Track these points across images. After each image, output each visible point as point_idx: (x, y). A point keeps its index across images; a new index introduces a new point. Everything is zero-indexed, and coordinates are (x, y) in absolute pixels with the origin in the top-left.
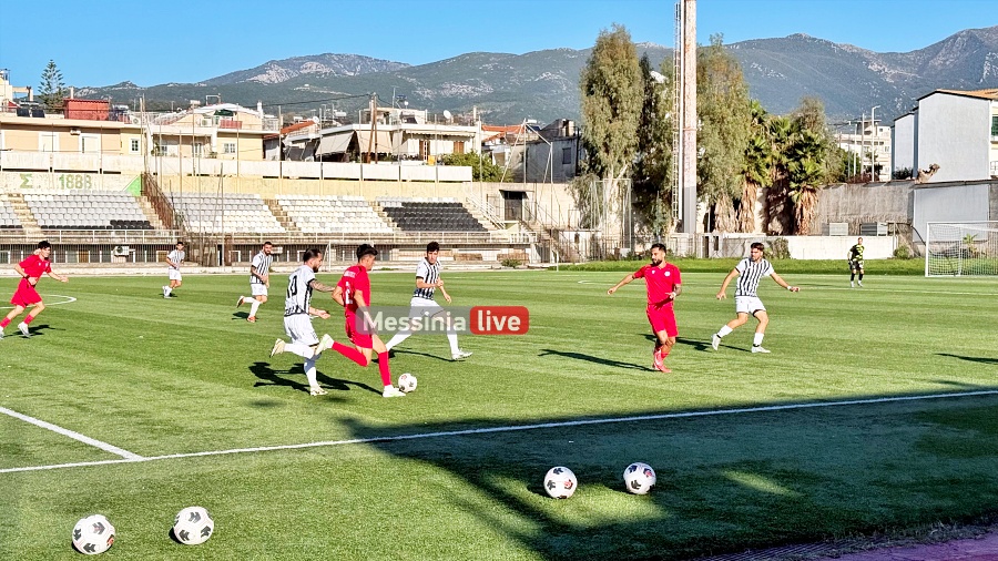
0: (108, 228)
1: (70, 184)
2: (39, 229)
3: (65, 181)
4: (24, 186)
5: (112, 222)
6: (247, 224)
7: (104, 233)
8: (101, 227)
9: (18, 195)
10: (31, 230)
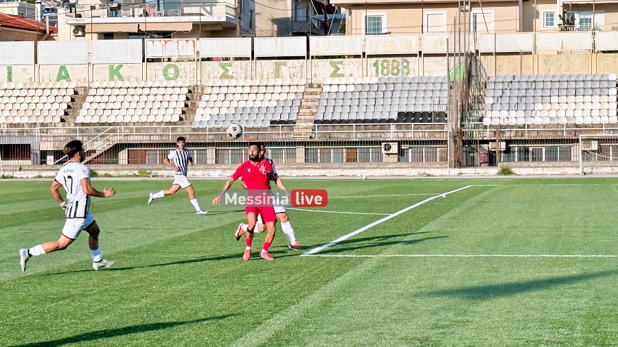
0: (390, 121)
1: (385, 71)
2: (312, 124)
3: (380, 67)
4: (334, 75)
5: (400, 114)
6: (570, 114)
7: (382, 127)
8: (381, 121)
9: (319, 86)
10: (304, 125)
